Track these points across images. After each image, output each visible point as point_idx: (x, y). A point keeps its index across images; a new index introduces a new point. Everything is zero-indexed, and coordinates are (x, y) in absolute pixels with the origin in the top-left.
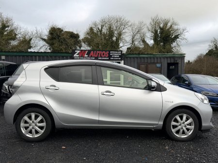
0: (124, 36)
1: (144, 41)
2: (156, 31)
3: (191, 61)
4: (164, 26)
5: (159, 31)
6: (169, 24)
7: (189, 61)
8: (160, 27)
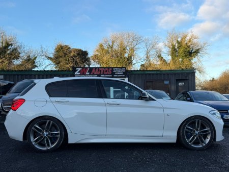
0: (137, 52)
1: (160, 57)
2: (174, 46)
3: (215, 79)
4: (182, 40)
5: (176, 45)
6: (188, 38)
7: (213, 79)
8: (178, 41)
